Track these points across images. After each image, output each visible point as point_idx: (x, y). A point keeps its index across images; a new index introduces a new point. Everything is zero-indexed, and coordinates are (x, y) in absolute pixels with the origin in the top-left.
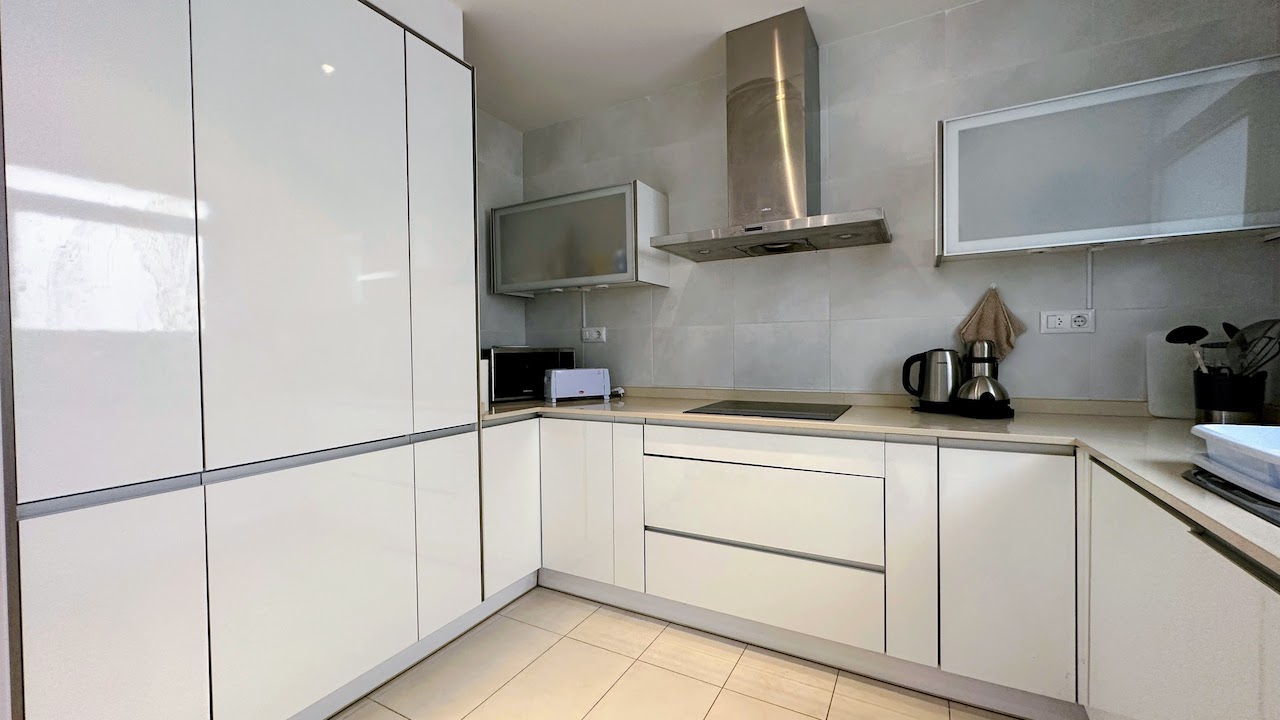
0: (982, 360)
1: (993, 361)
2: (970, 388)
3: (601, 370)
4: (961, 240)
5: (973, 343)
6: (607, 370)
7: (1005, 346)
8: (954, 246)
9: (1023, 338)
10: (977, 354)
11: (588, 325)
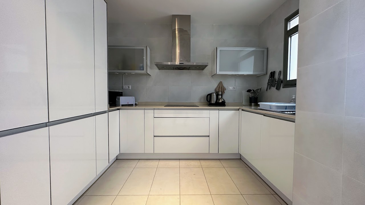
0: (220, 95)
1: (222, 95)
2: (219, 100)
3: (133, 97)
4: (219, 71)
5: (218, 92)
6: (134, 97)
7: (223, 92)
8: (219, 72)
9: (226, 91)
10: (219, 94)
11: (125, 85)
